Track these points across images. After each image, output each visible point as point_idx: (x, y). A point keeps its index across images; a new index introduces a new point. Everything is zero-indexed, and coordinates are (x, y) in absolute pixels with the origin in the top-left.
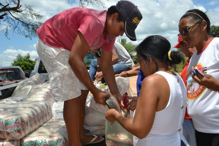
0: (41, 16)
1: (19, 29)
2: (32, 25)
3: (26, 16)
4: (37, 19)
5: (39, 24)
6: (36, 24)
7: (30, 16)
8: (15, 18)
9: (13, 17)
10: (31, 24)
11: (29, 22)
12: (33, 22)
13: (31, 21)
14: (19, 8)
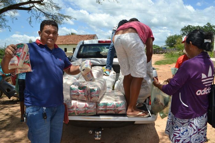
0: (60, 8)
1: (40, 18)
2: (52, 16)
3: (46, 7)
4: (56, 10)
5: (58, 15)
6: (56, 14)
7: (50, 8)
8: (38, 9)
9: (36, 8)
10: (51, 14)
11: (49, 13)
12: (53, 13)
13: (51, 12)
14: (42, 1)
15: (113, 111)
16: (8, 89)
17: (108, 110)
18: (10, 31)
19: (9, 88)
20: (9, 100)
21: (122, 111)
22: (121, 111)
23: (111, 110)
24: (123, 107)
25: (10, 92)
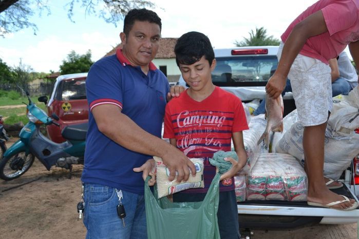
15: (281, 194)
16: (47, 150)
17: (271, 193)
18: (35, 34)
19: (48, 148)
20: (47, 172)
21: (299, 195)
22: (297, 195)
23: (276, 192)
24: (301, 188)
25: (49, 156)
